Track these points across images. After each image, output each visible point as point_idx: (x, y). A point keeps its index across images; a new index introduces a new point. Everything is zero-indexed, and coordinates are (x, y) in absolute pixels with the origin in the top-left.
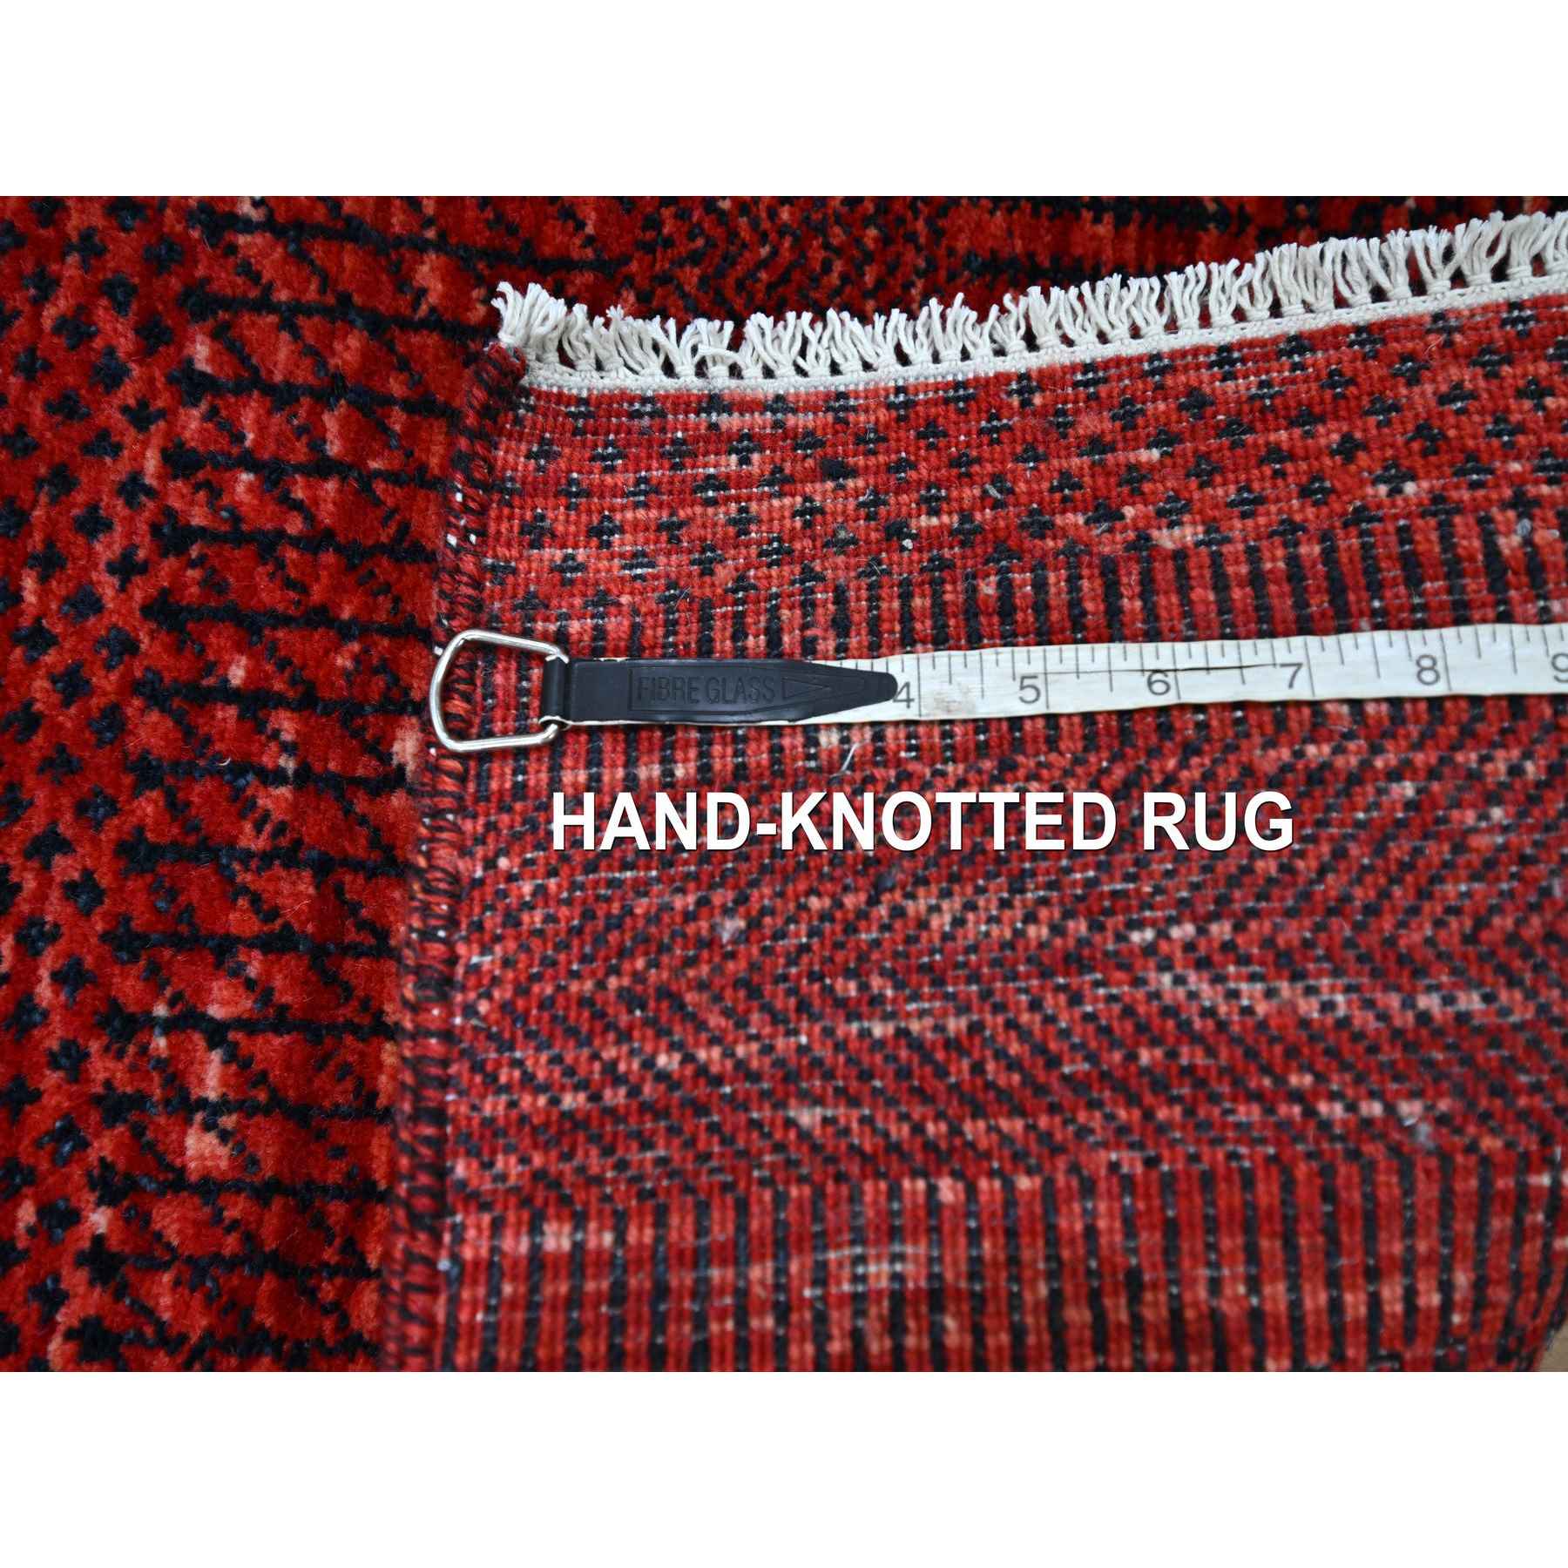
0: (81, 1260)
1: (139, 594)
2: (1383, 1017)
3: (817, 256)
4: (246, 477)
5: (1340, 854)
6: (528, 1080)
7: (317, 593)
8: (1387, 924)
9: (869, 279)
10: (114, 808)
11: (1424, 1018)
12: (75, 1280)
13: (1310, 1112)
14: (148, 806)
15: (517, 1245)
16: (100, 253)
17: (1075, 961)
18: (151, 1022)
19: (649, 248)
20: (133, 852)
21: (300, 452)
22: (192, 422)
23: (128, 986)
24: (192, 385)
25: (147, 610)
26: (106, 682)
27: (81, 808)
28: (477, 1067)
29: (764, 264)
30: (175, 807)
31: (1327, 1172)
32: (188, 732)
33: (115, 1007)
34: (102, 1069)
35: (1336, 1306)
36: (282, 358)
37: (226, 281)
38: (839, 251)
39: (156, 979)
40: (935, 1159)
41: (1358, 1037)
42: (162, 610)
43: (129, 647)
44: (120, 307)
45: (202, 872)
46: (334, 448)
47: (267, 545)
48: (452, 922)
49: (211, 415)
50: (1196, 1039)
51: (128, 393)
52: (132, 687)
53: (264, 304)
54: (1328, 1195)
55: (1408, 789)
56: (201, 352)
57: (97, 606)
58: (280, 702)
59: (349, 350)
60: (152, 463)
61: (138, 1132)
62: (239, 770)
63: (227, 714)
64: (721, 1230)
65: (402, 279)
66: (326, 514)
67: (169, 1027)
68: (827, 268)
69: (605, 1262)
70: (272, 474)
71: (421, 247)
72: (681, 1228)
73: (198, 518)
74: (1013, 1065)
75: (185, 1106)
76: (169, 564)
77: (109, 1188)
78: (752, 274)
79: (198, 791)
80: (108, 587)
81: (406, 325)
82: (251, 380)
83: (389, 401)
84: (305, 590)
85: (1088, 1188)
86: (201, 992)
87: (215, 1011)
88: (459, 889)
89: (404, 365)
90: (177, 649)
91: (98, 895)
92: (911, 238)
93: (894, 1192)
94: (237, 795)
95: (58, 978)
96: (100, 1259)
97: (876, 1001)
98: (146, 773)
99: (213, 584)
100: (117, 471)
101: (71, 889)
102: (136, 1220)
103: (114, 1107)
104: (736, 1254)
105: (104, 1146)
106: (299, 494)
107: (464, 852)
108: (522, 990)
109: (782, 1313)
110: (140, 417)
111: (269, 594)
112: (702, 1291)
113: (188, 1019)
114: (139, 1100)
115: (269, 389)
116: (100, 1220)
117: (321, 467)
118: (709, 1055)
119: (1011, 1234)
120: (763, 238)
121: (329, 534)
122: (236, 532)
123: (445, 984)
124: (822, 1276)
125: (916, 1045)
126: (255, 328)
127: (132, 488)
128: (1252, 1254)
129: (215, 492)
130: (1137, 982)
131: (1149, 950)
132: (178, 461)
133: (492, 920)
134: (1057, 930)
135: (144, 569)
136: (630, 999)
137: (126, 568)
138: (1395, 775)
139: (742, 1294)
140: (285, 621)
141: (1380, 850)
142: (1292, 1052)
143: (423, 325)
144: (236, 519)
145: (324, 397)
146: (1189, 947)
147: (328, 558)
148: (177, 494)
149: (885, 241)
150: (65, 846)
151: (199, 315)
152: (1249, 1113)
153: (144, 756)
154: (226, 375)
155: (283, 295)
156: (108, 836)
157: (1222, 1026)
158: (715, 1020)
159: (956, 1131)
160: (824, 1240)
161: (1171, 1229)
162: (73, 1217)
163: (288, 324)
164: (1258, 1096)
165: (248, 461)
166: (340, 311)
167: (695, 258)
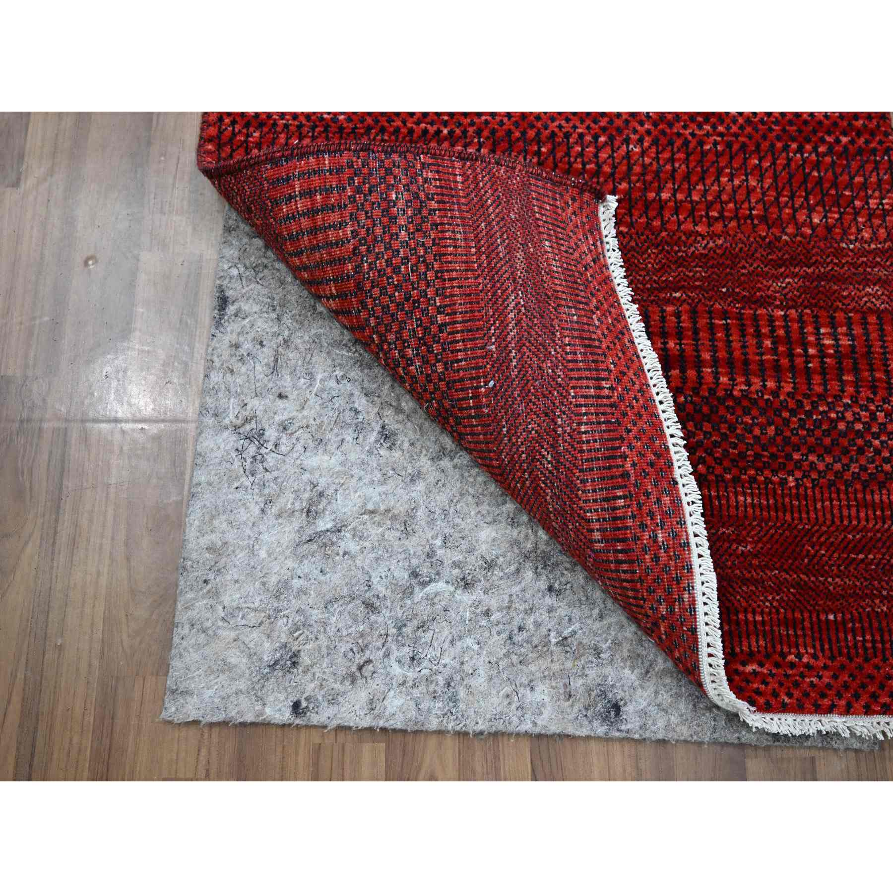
0: (439, 129)
1: (556, 130)
2: (510, 343)
3: (642, 273)
4: (580, 149)
5: (540, 336)
6: (483, 177)
7: (560, 164)
8: (527, 344)
9: (639, 286)
10: (517, 128)
11: (510, 352)
12: (435, 127)
13: (492, 325)
14: (517, 134)
15: (457, 172)
16: (618, 118)
17: (514, 280)
18: (479, 138)
19: (637, 233)
20: (509, 132)
21: (586, 160)
22: (588, 138)
23: (486, 133)
24: (596, 137)
25: (553, 131)
26: (539, 125)
27: (516, 122)
28: (485, 168)
29: (638, 260)
30: (518, 139)
31: (481, 329)
32: (532, 141)
33: (482, 131)
34: (471, 130)
35: (458, 332)
36: (603, 155)
37: (617, 143)
38: (644, 279)
39: (487, 138)
40: (478, 249)
41: (506, 336)
42: (553, 135)
43: (546, 129)
44: (608, 123)
45: (507, 145)
46: (588, 167)
47: (568, 154)
48: (508, 166)
49: (591, 142)
50: (503, 302)
51: (592, 125)
52: (539, 130)
53: (613, 151)
54: (478, 329)
55: (553, 353)
56: (602, 139)
57: (552, 122)
58: (539, 158)
59: (607, 169)
60: (580, 130)
61: (460, 137)
62: (526, 151)
63: (536, 148)
64: (464, 208)
65: (622, 179)
66: (575, 165)
67: (479, 141)
68: (640, 276)
69: (456, 186)
70: (581, 154)
71: (629, 183)
72: (463, 200)
73: (571, 140)
74: (496, 265)
75: (465, 146)
76: (561, 134)
77: (451, 133)
78: (635, 258)
79: (521, 144)
80: (556, 123)
81: (614, 180)
82: (598, 149)
83: (598, 178)
84: (561, 162)
85: (476, 278)
86: (486, 147)
87: (482, 150)
88: (514, 168)
89: (606, 181)
90: (546, 137)
91: (501, 126)
92: (649, 296)
93: (472, 240)
94: (521, 151)
95: (486, 120)
96: (439, 132)
97: (504, 241)
98: (524, 133)
99: (559, 144)
100: (578, 124)
101: (502, 121)
102: (445, 139)
103: (465, 132)
104: (459, 210)
105: (458, 131)
106: (578, 160)
107: (520, 170)
108: (498, 178)
109: (451, 217)
110: (588, 128)
111: (559, 155)
112: (453, 203)
113: (480, 145)
114: (466, 137)
115: (597, 153)
116: (445, 131)
117: (584, 164)
118: (491, 209)
119: (467, 262)
120: (644, 260)
121: (571, 166)
122: (569, 148)
123: (498, 163)
124: (458, 225)
125: (497, 248)
126: (608, 150)
127: (575, 127)
128: (466, 312)
129: (576, 143)
130: (512, 292)
131: (518, 295)
132: (581, 136)
133: (509, 174)
134: (520, 277)
135: (560, 130)
136: (499, 197)
137: (560, 127)
138: (555, 350)
139: (454, 210)
140: (554, 158)
141: (541, 344)
142: (502, 322)
143: (614, 185)
144: (572, 148)
145: (597, 163)
146: (519, 303)
147: (567, 166)
148: (575, 136)
149: (648, 289)
150: (509, 119)
151: (609, 138)
152: (491, 312)
153: (527, 133)
154: (598, 144)
155: (615, 155)
156: (512, 127)
157: (506, 308)
158: (497, 211)
159: (484, 253)
160: (463, 226)
161: (469, 295)
162: (446, 127)
163: (610, 157)
164: (494, 314)
165: (583, 149)
166: (614, 167)
167: (637, 244)
